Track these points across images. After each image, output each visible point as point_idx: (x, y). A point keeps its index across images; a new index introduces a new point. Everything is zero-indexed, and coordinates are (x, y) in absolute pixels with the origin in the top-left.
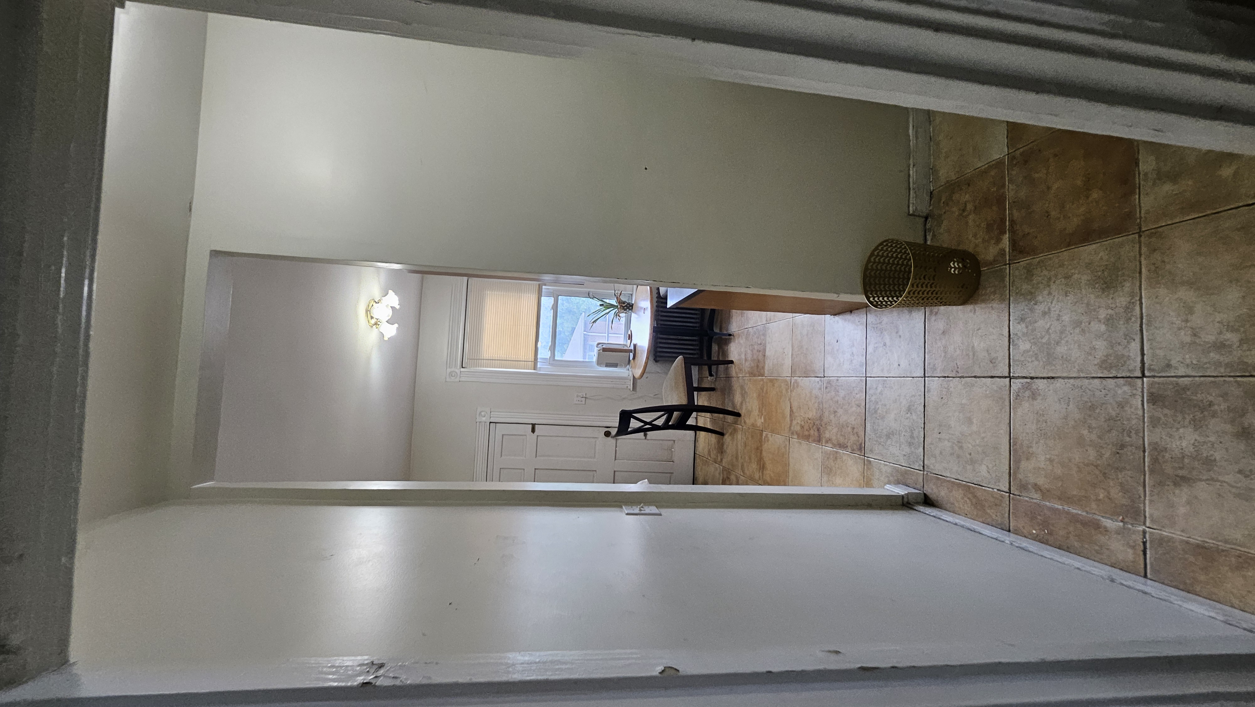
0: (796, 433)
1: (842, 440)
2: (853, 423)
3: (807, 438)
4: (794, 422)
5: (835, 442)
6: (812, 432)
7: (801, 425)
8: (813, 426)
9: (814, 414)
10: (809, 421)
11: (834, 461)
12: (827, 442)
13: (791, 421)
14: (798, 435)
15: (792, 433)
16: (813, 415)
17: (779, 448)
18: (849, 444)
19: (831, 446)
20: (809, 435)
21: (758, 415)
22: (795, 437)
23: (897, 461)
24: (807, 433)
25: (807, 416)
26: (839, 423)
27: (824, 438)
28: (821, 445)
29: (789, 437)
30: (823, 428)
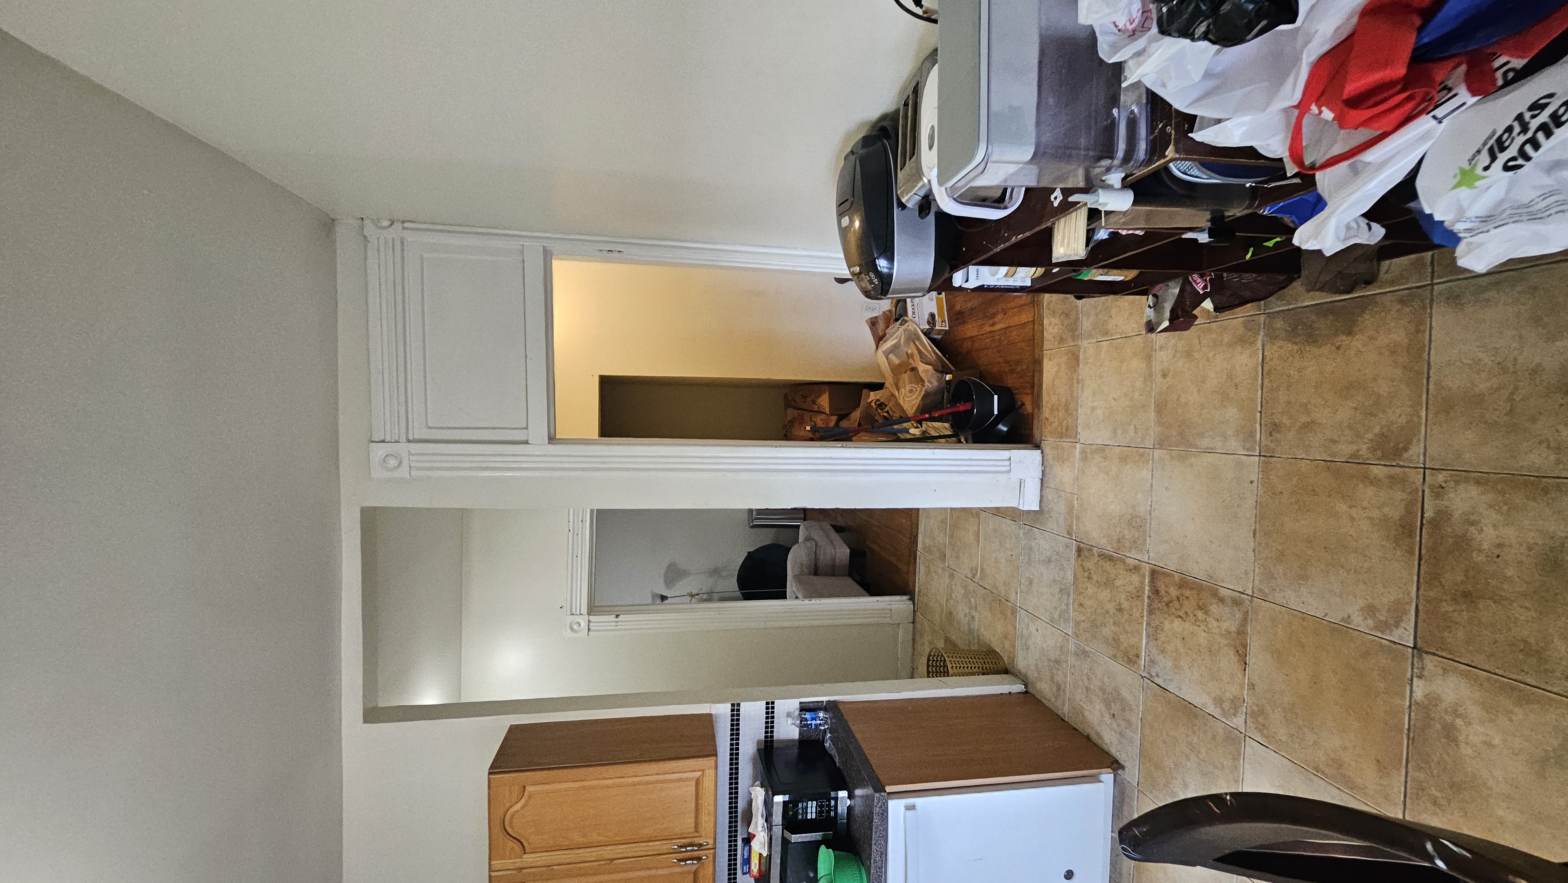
0: (1222, 601)
1: (1108, 565)
2: (1089, 585)
3: (1185, 583)
4: (1230, 626)
5: (1120, 565)
6: (1173, 593)
7: (1207, 614)
8: (1170, 602)
9: (1167, 625)
10: (1181, 614)
11: (1123, 537)
12: (1136, 569)
13: (1242, 632)
14: (1214, 594)
15: (1236, 603)
17: (1302, 577)
18: (1097, 558)
19: (1128, 561)
20: (1181, 587)
21: (1457, 714)
23: (1042, 534)
24: (1188, 594)
26: (1112, 591)
27: (1145, 577)
28: (1151, 566)
29: (1254, 599)
30: (1146, 592)
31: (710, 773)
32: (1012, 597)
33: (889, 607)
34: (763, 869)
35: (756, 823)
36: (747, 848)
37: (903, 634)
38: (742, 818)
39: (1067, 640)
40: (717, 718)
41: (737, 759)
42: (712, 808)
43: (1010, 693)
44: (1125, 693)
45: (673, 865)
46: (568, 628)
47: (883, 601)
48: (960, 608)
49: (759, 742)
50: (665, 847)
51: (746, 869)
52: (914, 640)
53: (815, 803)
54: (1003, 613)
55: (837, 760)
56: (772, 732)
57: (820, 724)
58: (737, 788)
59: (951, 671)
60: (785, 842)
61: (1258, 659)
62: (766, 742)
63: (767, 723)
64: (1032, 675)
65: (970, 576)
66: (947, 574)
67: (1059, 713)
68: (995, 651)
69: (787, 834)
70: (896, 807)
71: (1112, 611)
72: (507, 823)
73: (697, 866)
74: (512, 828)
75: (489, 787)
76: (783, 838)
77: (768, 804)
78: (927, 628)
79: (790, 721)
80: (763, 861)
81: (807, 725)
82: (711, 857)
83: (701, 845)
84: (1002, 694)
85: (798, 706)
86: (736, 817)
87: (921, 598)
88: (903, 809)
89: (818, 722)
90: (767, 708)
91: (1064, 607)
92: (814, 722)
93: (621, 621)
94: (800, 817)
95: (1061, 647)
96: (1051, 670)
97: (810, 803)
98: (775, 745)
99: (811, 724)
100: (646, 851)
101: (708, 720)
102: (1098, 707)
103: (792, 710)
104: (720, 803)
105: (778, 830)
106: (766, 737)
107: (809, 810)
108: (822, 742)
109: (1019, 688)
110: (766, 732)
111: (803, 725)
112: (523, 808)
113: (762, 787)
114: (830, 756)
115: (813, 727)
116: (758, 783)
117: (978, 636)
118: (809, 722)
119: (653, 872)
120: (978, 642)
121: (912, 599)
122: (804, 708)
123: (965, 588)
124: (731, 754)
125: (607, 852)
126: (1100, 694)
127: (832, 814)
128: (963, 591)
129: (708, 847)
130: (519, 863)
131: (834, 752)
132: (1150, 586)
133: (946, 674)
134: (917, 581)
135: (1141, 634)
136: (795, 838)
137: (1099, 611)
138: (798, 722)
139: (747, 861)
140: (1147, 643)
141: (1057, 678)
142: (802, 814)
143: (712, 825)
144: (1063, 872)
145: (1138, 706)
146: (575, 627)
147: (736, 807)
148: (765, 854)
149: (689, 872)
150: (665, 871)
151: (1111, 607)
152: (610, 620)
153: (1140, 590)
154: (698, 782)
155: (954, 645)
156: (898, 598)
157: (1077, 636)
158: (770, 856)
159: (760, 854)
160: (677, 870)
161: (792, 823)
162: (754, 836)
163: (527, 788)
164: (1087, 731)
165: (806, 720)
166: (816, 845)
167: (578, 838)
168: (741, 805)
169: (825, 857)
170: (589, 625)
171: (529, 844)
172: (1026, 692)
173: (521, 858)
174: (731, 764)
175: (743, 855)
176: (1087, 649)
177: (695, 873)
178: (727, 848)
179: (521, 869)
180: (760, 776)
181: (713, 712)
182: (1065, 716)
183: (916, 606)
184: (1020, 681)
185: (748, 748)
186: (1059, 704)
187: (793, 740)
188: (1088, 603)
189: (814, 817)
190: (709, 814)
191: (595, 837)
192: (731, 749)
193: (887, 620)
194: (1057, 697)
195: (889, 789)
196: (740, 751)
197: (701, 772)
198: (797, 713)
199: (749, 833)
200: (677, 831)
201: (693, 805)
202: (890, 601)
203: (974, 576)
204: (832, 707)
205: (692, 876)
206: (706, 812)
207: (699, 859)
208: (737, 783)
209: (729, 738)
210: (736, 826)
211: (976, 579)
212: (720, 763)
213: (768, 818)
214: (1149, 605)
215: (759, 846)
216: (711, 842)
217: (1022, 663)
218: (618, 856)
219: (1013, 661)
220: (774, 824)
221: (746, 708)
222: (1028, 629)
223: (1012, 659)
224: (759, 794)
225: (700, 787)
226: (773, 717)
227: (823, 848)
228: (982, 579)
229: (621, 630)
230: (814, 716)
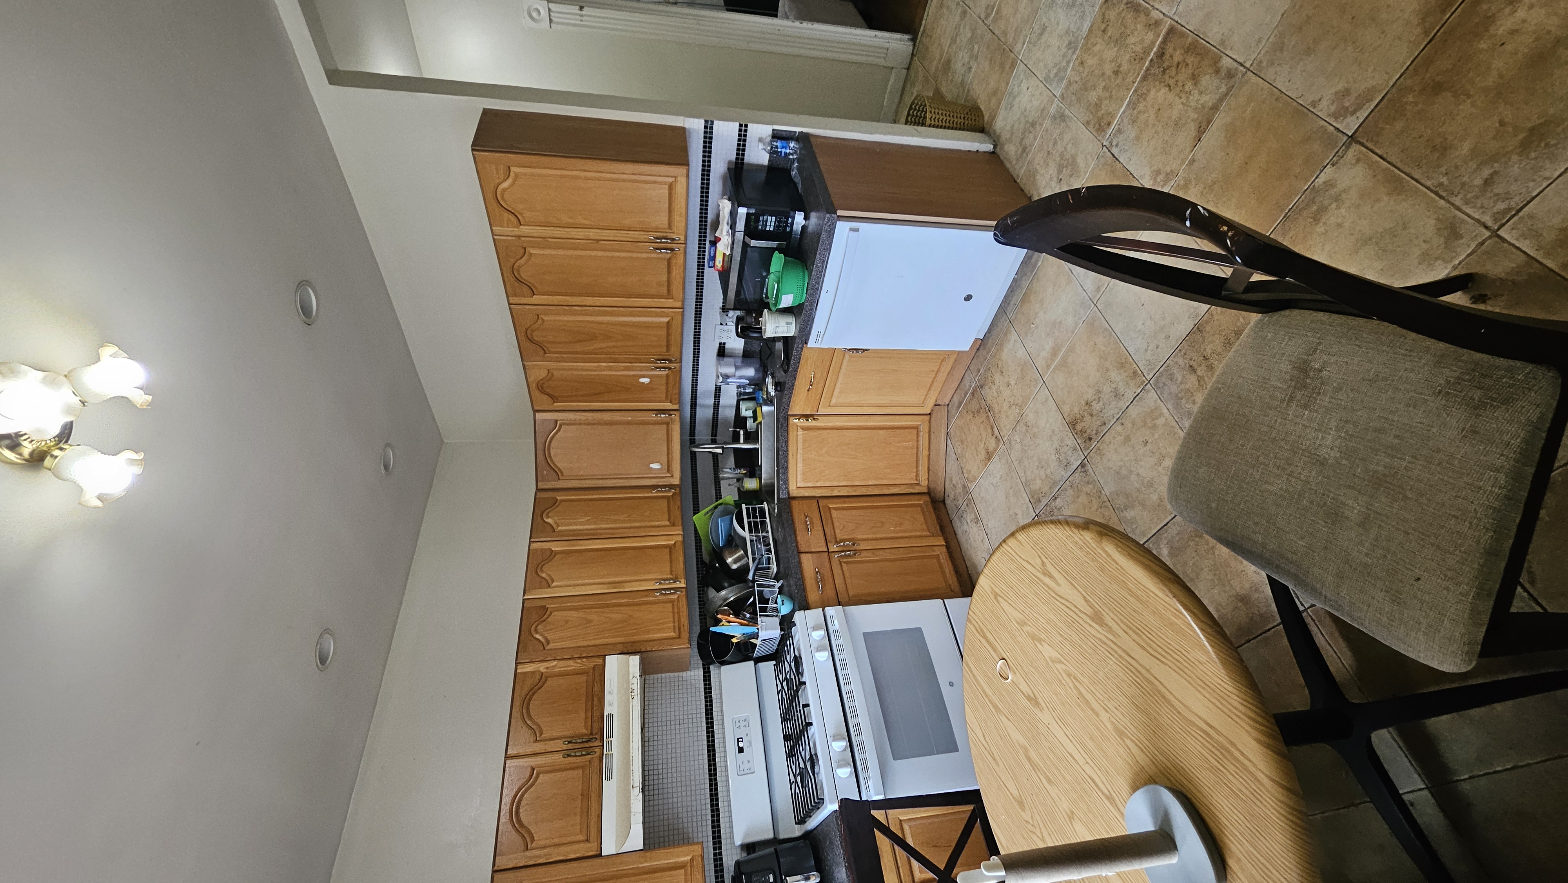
0: (1217, 71)
1: (1130, 17)
2: (1100, 41)
4: (1209, 99)
5: (1142, 18)
6: (1178, 56)
7: (1196, 84)
8: (1169, 67)
9: (1153, 93)
10: (1172, 82)
12: (1157, 23)
13: (1215, 108)
14: (1216, 62)
15: (1230, 75)
16: (1158, 91)
17: (1309, 51)
18: (1123, 6)
19: (1154, 12)
20: (1187, 51)
21: (1337, 199)
22: (1226, 62)
24: (1190, 59)
25: (1171, 96)
26: (1119, 49)
27: (1159, 36)
28: (1173, 22)
29: (1249, 72)
30: (1152, 54)
31: (682, 180)
32: (1017, 49)
33: (887, 45)
34: (726, 265)
35: (722, 230)
36: (713, 249)
37: (894, 81)
38: (711, 226)
39: (1053, 101)
40: (690, 133)
41: (709, 175)
42: (683, 211)
43: (978, 151)
44: (1080, 161)
45: (650, 252)
46: (526, 14)
47: (882, 38)
48: (960, 56)
49: (730, 162)
50: (644, 236)
51: (711, 264)
52: (903, 89)
53: (774, 218)
54: (1002, 66)
55: (800, 187)
56: (743, 155)
57: (790, 154)
58: (707, 201)
59: (928, 122)
60: (745, 245)
61: (1214, 136)
62: (736, 163)
63: (739, 145)
64: (1005, 136)
65: (983, 17)
66: (960, 11)
67: (1015, 175)
68: (980, 108)
69: (747, 239)
70: (842, 228)
71: (1109, 72)
72: (499, 199)
73: (670, 255)
74: (505, 201)
75: (475, 162)
76: (744, 242)
77: (733, 215)
78: (921, 77)
79: (761, 146)
80: (726, 259)
81: (777, 152)
82: (682, 249)
83: (673, 239)
84: (969, 151)
85: (770, 132)
86: (706, 225)
87: (924, 39)
88: (848, 229)
89: (788, 151)
90: (740, 130)
91: (1064, 64)
92: (784, 150)
93: (586, 15)
94: (760, 227)
95: (1043, 109)
96: (1023, 133)
97: (770, 218)
98: (745, 167)
99: (781, 152)
100: (626, 237)
101: (681, 133)
102: (1051, 172)
103: (764, 136)
104: (691, 211)
105: (740, 236)
106: (737, 159)
107: (769, 223)
108: (788, 171)
109: (988, 147)
110: (737, 154)
111: (773, 152)
112: (511, 185)
113: (729, 200)
114: (795, 184)
115: (783, 155)
116: (725, 197)
117: (969, 90)
118: (779, 150)
119: (634, 255)
120: (967, 96)
121: (914, 40)
122: (777, 136)
123: (973, 31)
124: (703, 170)
125: (593, 234)
126: (1058, 159)
127: (788, 229)
128: (969, 35)
129: (680, 242)
130: (516, 231)
131: (798, 180)
132: (1160, 46)
133: (923, 124)
134: (925, 17)
135: (1123, 101)
136: (754, 243)
137: (1097, 72)
138: (769, 148)
139: (713, 258)
140: (1124, 112)
141: (1027, 142)
142: (762, 226)
143: (684, 224)
144: (965, 295)
145: (1085, 173)
146: (534, 14)
147: (706, 217)
148: (728, 253)
149: (664, 259)
150: (645, 255)
151: (1108, 69)
152: (573, 11)
153: (1146, 52)
154: (671, 187)
155: (942, 97)
156: (898, 36)
157: (1063, 98)
158: (731, 255)
159: (724, 254)
160: (654, 255)
161: (752, 231)
162: (720, 239)
163: (512, 168)
164: (1031, 192)
165: (777, 147)
166: (771, 251)
167: (565, 219)
168: (710, 217)
169: (778, 260)
170: (550, 15)
171: (523, 217)
172: (993, 153)
173: (518, 228)
174: (703, 179)
175: (710, 253)
176: (1067, 112)
177: (669, 260)
178: (697, 249)
179: (519, 237)
180: (728, 193)
181: (687, 126)
182: (1018, 177)
183: (916, 48)
184: (992, 141)
185: (719, 167)
186: (1017, 167)
187: (762, 166)
188: (1091, 61)
189: (772, 229)
190: (681, 216)
191: (581, 220)
192: (703, 166)
193: (881, 62)
194: (1018, 160)
195: (840, 213)
196: (712, 169)
197: (674, 179)
198: (769, 139)
199: (716, 237)
200: (654, 225)
201: (667, 206)
202: (888, 39)
203: (987, 16)
204: (804, 139)
205: (666, 263)
206: (679, 213)
207: (672, 250)
208: (707, 197)
209: (701, 154)
210: (705, 233)
211: (989, 21)
212: (692, 174)
213: (733, 226)
214: (1148, 69)
215: (723, 248)
216: (682, 238)
217: (1002, 123)
218: (603, 238)
219: (993, 119)
220: (737, 230)
221: (720, 127)
222: (1019, 86)
223: (993, 118)
224: (726, 206)
225: (673, 192)
226: (745, 141)
227: (776, 253)
228: (995, 20)
229: (587, 26)
230: (785, 145)
